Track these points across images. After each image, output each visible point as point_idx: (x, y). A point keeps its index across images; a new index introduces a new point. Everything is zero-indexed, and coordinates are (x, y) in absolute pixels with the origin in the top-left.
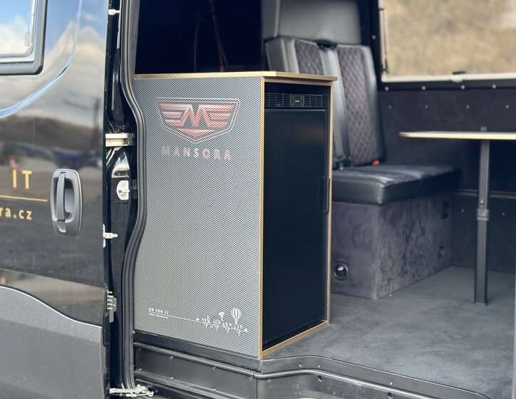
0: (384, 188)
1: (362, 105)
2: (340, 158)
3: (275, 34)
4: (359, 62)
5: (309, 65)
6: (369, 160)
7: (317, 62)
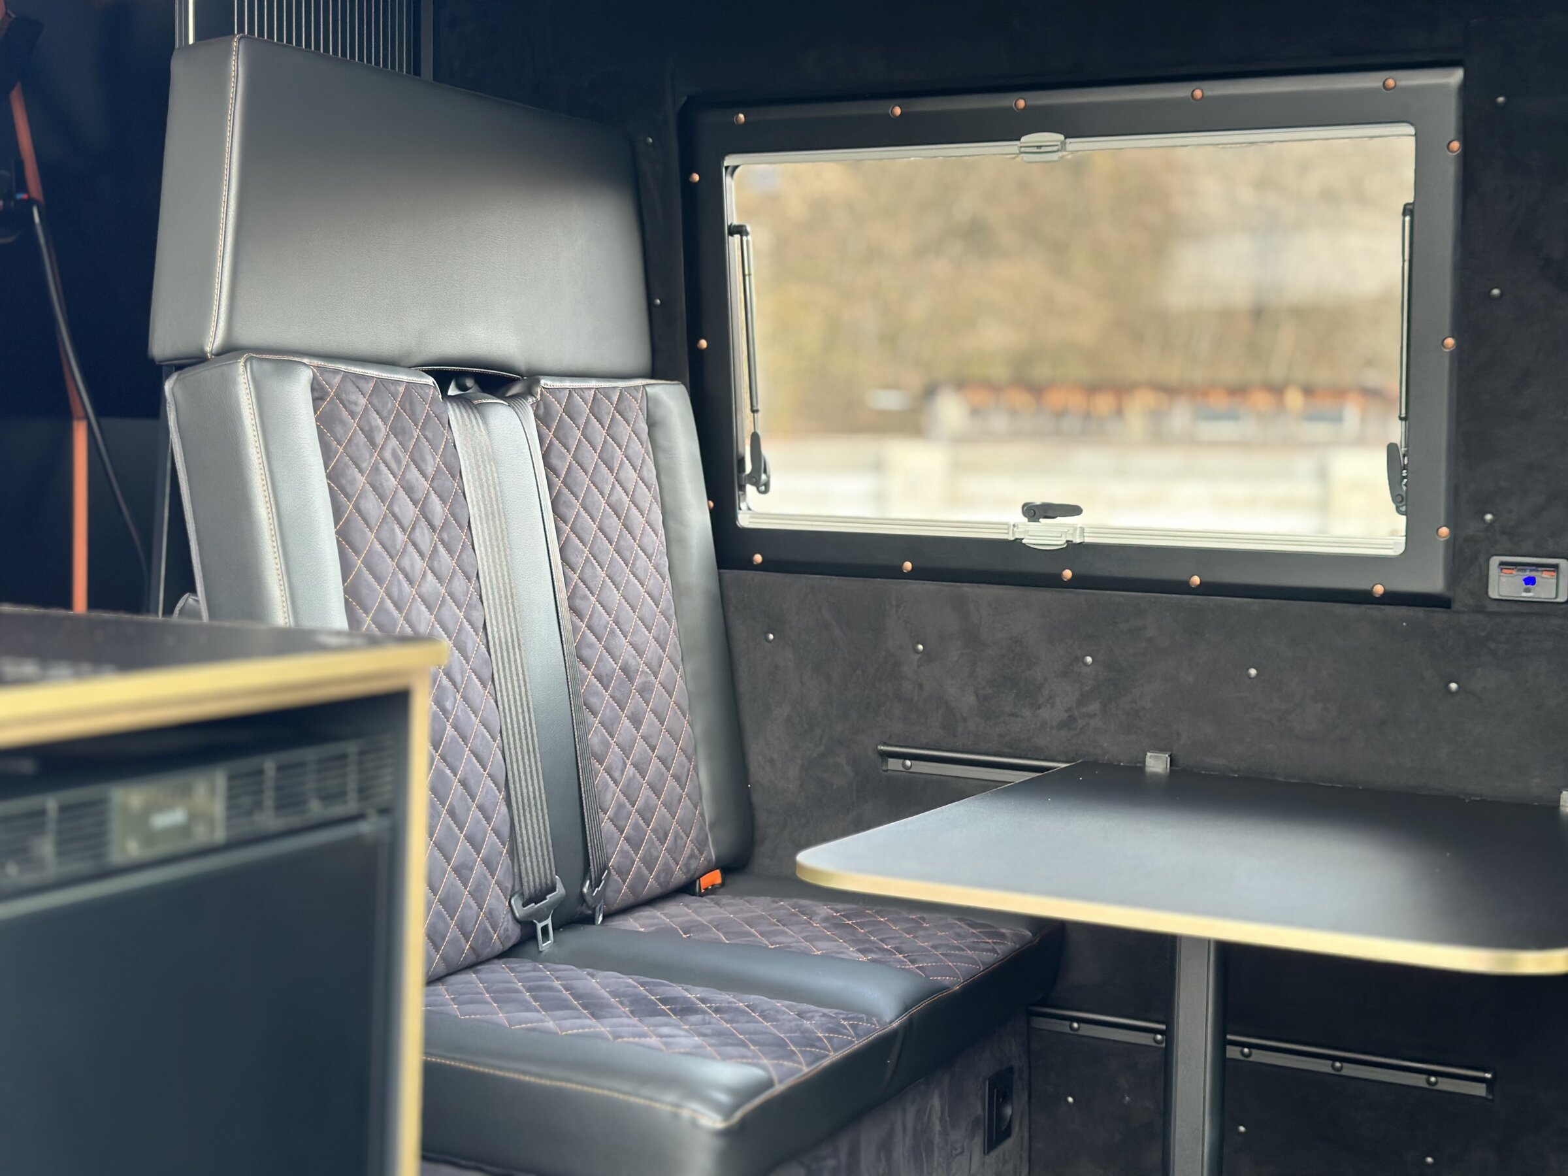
0: (726, 1133)
1: (647, 638)
2: (537, 898)
3: (213, 342)
4: (639, 449)
5: (390, 482)
6: (679, 876)
7: (432, 463)
